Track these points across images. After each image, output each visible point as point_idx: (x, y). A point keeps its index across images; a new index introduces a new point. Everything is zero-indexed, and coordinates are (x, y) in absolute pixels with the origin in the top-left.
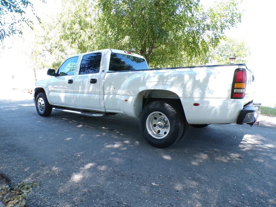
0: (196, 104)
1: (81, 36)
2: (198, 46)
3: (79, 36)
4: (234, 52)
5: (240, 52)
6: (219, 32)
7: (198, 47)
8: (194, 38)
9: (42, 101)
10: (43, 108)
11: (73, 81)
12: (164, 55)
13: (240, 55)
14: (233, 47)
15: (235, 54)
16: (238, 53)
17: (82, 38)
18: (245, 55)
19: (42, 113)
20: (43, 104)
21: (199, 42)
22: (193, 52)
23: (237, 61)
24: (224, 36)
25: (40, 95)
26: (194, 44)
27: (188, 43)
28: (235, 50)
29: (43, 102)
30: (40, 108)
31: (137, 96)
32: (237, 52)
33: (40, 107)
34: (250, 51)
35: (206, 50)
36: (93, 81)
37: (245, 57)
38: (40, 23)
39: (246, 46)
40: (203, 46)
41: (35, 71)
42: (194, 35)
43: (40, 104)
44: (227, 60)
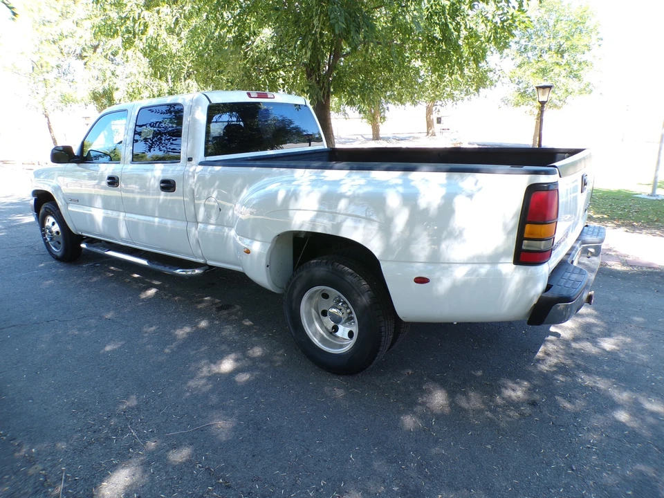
0: (421, 280)
1: (146, 26)
2: (459, 46)
3: (142, 27)
4: (560, 40)
5: (575, 40)
6: (514, 7)
7: (457, 48)
8: (445, 28)
9: (53, 224)
10: (59, 243)
11: (118, 182)
12: (367, 72)
13: (573, 47)
14: (558, 27)
15: (561, 46)
16: (569, 43)
17: (151, 32)
18: (586, 48)
19: (59, 254)
20: (58, 233)
21: (459, 37)
22: (443, 63)
23: (565, 65)
24: (526, 19)
25: (46, 208)
26: (447, 42)
27: (431, 40)
28: (562, 33)
29: (56, 228)
30: (52, 243)
31: (272, 242)
32: (567, 39)
33: (52, 239)
34: (599, 36)
35: (479, 56)
36: (168, 186)
37: (586, 52)
38: (15, 14)
39: (590, 24)
40: (470, 45)
41: (46, 116)
42: (446, 19)
43: (51, 232)
44: (539, 64)
